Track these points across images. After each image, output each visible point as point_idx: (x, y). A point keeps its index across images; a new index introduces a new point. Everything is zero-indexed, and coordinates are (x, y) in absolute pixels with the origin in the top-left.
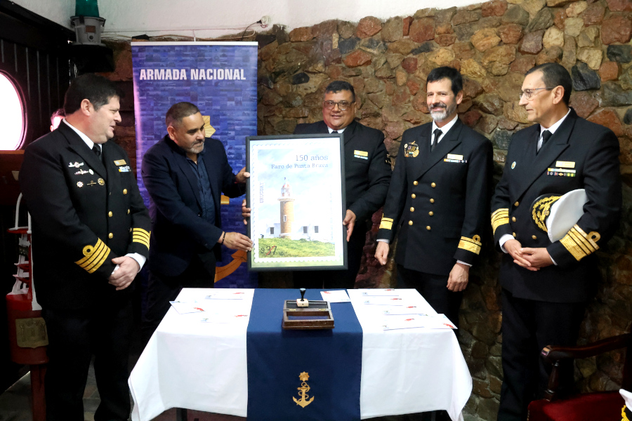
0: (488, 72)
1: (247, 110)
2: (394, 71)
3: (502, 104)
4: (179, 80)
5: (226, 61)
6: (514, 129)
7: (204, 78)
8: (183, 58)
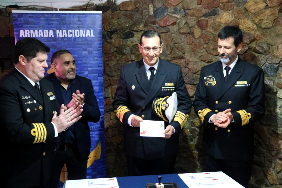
0: (258, 27)
1: (96, 57)
2: (192, 29)
3: (269, 47)
4: (48, 37)
5: (80, 24)
6: (279, 63)
7: (66, 36)
8: (51, 22)
